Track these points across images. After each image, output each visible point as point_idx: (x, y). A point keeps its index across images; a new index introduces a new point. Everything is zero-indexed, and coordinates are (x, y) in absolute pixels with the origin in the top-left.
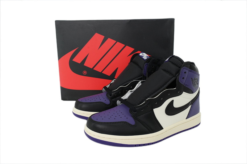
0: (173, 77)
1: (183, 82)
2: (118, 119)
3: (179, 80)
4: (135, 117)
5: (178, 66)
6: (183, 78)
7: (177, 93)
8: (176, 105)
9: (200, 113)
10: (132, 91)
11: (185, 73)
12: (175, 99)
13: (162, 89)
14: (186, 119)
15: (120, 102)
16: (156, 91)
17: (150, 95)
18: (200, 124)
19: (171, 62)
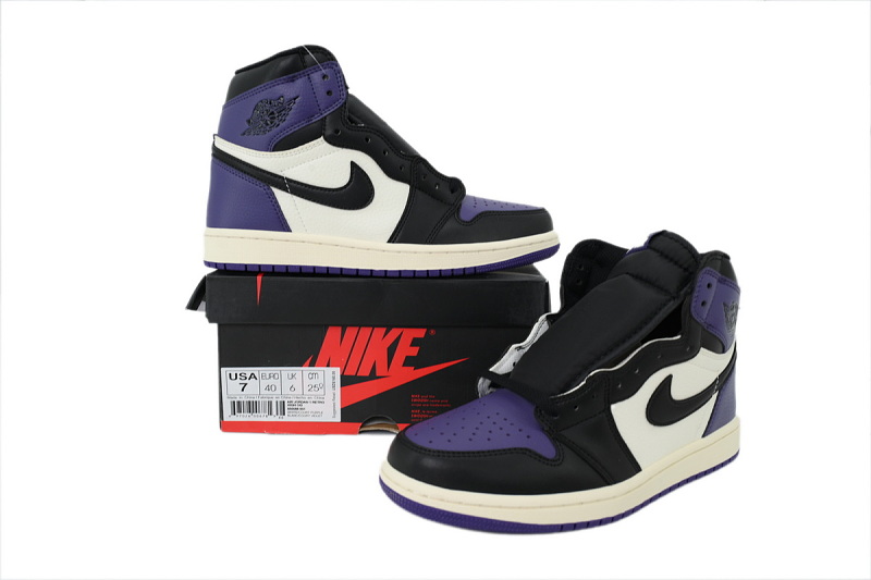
0: (670, 300)
1: (702, 314)
2: (500, 442)
3: (692, 309)
4: (554, 435)
5: (681, 266)
6: (703, 304)
7: (684, 354)
8: (679, 392)
9: (738, 420)
10: (520, 348)
11: (709, 286)
12: (676, 371)
13: (637, 337)
14: (703, 436)
15: (488, 382)
16: (617, 345)
17: (599, 359)
18: (737, 454)
19: (658, 251)
